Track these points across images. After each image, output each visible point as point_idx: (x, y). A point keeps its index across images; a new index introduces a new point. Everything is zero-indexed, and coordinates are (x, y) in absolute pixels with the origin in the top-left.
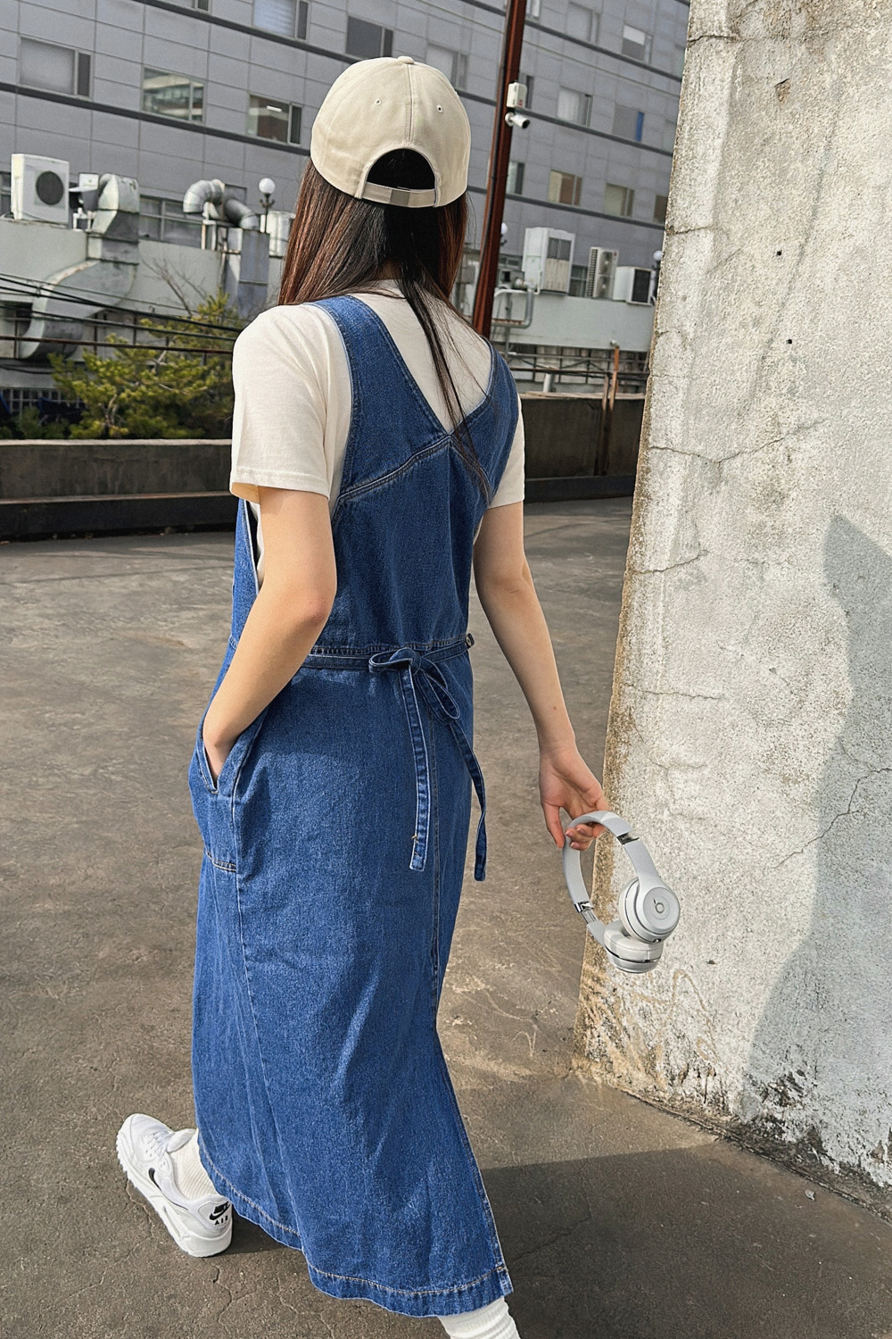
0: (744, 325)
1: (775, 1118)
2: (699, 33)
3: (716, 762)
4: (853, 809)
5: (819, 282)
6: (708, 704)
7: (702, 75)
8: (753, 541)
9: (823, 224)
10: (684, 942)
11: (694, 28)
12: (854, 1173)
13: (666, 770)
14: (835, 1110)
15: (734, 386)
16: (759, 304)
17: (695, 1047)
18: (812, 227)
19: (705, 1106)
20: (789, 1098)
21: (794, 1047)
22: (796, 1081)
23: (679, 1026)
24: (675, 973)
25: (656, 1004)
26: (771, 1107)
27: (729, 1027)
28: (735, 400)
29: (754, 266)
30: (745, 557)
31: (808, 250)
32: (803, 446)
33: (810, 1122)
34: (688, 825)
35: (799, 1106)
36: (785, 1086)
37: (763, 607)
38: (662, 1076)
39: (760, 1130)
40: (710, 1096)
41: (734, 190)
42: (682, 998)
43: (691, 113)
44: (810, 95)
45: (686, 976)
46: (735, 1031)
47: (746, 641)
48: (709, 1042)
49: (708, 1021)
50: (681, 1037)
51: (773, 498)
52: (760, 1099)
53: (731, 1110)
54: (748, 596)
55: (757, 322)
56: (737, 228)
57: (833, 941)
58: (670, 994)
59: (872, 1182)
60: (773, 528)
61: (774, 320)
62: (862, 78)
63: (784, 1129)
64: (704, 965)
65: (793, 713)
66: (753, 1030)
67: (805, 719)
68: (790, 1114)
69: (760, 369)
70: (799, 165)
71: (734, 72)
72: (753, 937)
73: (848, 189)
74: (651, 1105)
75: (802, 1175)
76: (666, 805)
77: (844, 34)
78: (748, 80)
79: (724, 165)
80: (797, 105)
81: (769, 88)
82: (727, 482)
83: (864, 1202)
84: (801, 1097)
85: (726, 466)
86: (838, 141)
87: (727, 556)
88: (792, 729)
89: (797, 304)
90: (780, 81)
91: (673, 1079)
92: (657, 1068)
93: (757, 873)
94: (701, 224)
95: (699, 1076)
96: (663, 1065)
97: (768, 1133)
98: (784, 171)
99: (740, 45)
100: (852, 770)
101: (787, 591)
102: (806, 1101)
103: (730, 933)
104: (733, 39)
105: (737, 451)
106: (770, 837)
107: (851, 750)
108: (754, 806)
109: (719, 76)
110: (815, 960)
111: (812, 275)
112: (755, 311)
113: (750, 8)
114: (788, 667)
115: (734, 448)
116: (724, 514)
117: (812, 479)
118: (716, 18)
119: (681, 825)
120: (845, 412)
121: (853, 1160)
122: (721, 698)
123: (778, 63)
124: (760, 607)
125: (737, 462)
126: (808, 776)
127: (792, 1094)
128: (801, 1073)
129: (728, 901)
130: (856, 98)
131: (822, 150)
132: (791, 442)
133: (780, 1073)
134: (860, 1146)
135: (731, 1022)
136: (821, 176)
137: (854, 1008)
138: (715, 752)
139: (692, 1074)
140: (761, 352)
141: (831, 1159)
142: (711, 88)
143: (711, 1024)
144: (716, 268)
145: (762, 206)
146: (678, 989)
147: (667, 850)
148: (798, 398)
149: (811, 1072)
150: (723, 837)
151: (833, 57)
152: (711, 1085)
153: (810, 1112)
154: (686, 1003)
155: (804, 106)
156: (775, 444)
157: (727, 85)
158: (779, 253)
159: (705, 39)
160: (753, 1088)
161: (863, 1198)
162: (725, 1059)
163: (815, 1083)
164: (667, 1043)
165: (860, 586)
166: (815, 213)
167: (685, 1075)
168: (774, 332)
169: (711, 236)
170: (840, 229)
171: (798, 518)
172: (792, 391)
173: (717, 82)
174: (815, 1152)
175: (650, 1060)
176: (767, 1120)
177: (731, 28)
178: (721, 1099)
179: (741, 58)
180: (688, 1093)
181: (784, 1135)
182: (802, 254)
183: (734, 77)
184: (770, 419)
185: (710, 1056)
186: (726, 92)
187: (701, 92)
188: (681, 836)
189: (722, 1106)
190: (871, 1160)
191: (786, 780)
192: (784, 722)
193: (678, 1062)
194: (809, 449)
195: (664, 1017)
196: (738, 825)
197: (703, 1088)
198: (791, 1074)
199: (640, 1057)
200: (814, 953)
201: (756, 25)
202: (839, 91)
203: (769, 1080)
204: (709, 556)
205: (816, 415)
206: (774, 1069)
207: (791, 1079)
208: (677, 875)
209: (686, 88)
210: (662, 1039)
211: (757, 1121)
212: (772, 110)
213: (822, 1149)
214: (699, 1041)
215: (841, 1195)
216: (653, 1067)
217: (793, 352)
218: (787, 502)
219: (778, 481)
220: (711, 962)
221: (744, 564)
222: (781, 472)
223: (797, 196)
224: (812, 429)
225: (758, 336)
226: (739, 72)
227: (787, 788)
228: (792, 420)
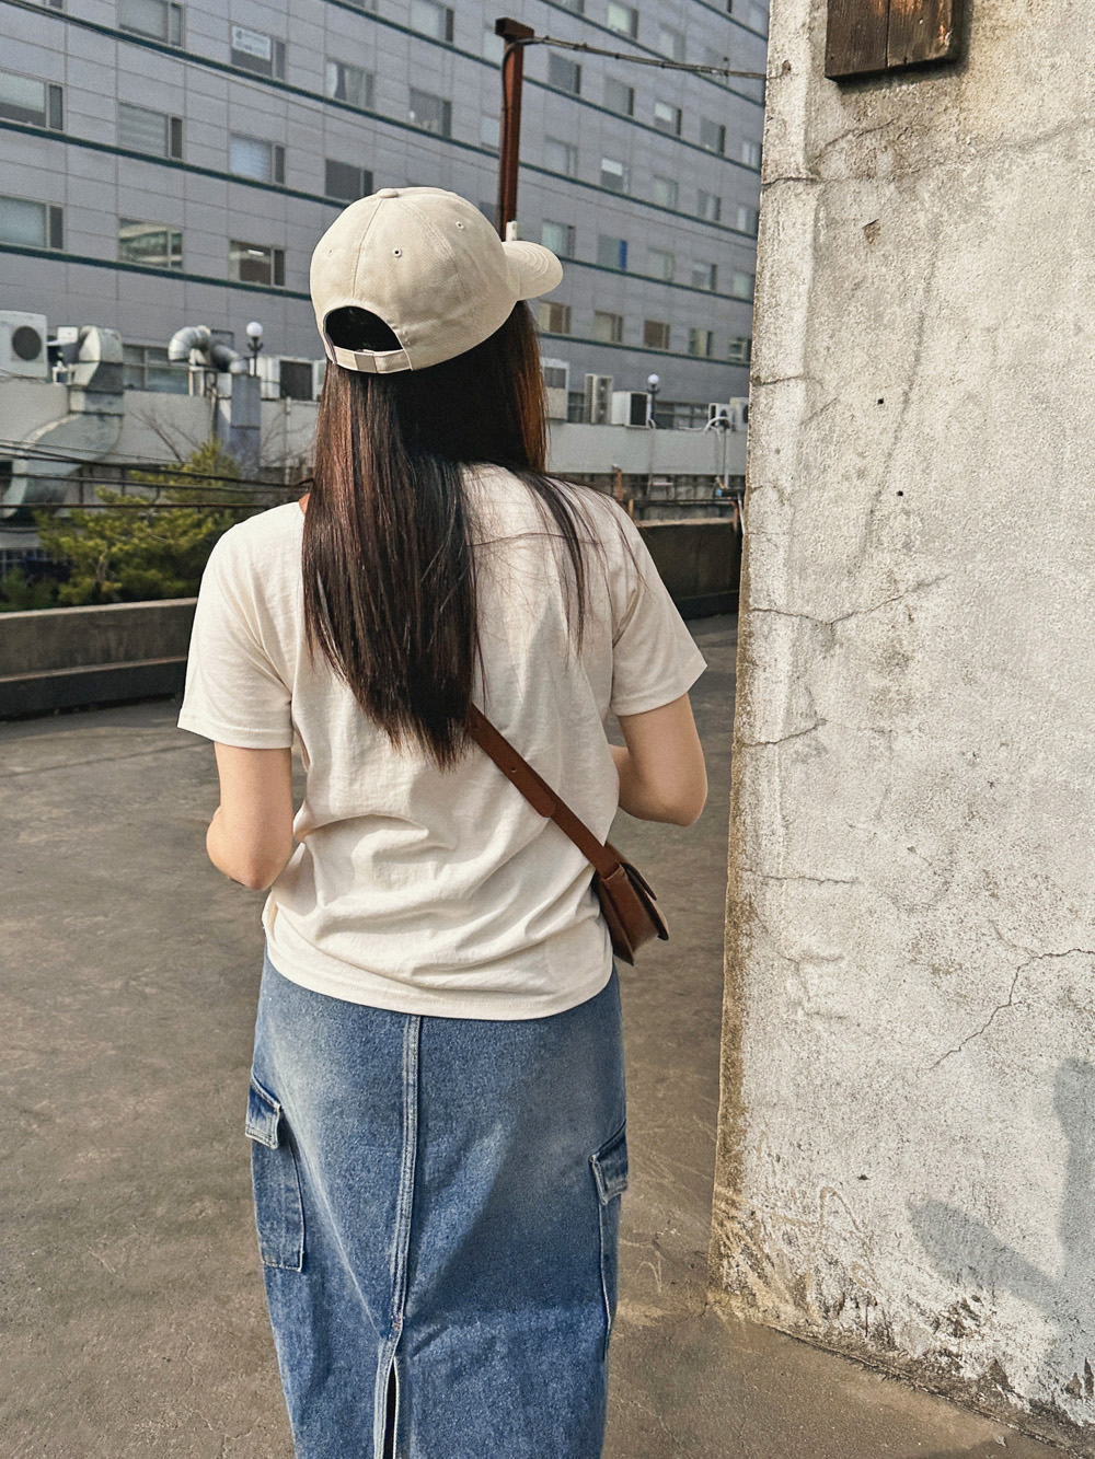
0: (847, 478)
1: (950, 1352)
2: (776, 175)
3: (854, 954)
4: (1015, 1000)
5: (927, 430)
6: (841, 888)
7: (781, 219)
8: (877, 708)
9: (928, 369)
10: (829, 1156)
11: (768, 171)
12: (1048, 1411)
13: (797, 965)
14: (1019, 1340)
15: (841, 542)
16: (861, 455)
17: (850, 1274)
18: (915, 374)
19: (866, 1340)
20: (964, 1328)
21: (965, 1271)
22: (972, 1308)
23: (831, 1251)
24: (822, 1191)
25: (802, 1227)
26: (944, 1339)
27: (889, 1249)
28: (844, 557)
29: (853, 416)
30: (870, 725)
31: (913, 396)
32: (926, 604)
33: (991, 1354)
34: (827, 1025)
35: (977, 1337)
36: (958, 1314)
37: (895, 780)
38: (814, 1308)
39: (933, 1365)
40: (871, 1329)
41: (826, 338)
42: (831, 1218)
43: (771, 259)
44: (904, 236)
45: (834, 1194)
46: (897, 1254)
47: (878, 817)
48: (866, 1267)
49: (864, 1244)
50: (833, 1263)
51: (896, 661)
52: (931, 1330)
53: (897, 1344)
54: (876, 768)
55: (861, 474)
56: (831, 378)
57: (1002, 1149)
58: (818, 1215)
59: (1069, 1422)
60: (898, 692)
61: (881, 471)
62: (960, 216)
63: (961, 1363)
64: (854, 1182)
65: (939, 896)
66: (917, 1252)
67: (953, 902)
68: (965, 1347)
69: (868, 524)
70: (897, 309)
71: (817, 214)
72: (910, 1148)
73: (953, 332)
74: (804, 1342)
75: (987, 1416)
76: (800, 1003)
77: (937, 171)
78: (831, 223)
79: (812, 311)
80: (889, 247)
81: (856, 231)
82: (842, 645)
83: (1061, 1444)
84: (978, 1326)
85: (839, 627)
86: (938, 282)
87: (848, 725)
88: (938, 914)
89: (905, 453)
90: (868, 222)
91: (827, 1311)
92: (808, 1299)
93: (910, 1075)
94: (791, 372)
95: (857, 1307)
96: (814, 1296)
97: (943, 1370)
98: (879, 316)
99: (822, 186)
100: (1011, 957)
101: (922, 762)
102: (985, 1330)
103: (882, 1144)
104: (813, 181)
105: (850, 611)
106: (922, 1035)
107: (1008, 935)
108: (900, 1001)
109: (800, 220)
110: (983, 1170)
111: (921, 423)
112: (860, 463)
113: (829, 148)
114: (929, 846)
115: (847, 608)
116: (841, 680)
117: (938, 639)
118: (792, 160)
119: (819, 1025)
120: (969, 567)
121: (1046, 1397)
122: (854, 882)
123: (866, 203)
124: (891, 780)
125: (852, 623)
126: (960, 965)
127: (968, 1323)
128: (977, 1299)
129: (878, 1108)
130: (955, 237)
131: (921, 292)
132: (911, 600)
133: (952, 1299)
134: (1052, 1381)
135: (890, 1244)
136: (922, 319)
137: (1032, 1222)
138: (851, 942)
139: (849, 1304)
140: (870, 504)
141: (1020, 1397)
142: (792, 232)
143: (867, 1246)
144: (811, 419)
145: (857, 351)
146: (826, 1209)
147: (804, 1054)
148: (916, 553)
149: (988, 1298)
150: (868, 1038)
151: (926, 196)
152: (872, 1316)
153: (990, 1343)
154: (837, 1224)
155: (897, 247)
156: (893, 603)
157: (810, 229)
158: (881, 402)
159: (782, 181)
160: (921, 1318)
161: (1061, 1440)
162: (885, 1285)
163: (994, 1309)
164: (818, 1271)
165: (1003, 753)
166: (918, 359)
167: (842, 1306)
168: (882, 484)
169: (802, 385)
170: (947, 374)
171: (925, 682)
172: (907, 546)
173: (798, 226)
174: (1000, 1389)
175: (798, 1291)
176: (941, 1355)
177: (810, 170)
178: (886, 1332)
179: (823, 200)
180: (846, 1326)
181: (962, 1371)
182: (906, 401)
183: (817, 220)
184: (885, 576)
185: (869, 1283)
186: (809, 237)
187: (781, 237)
188: (819, 1038)
189: (886, 1339)
190: (1066, 1396)
191: (935, 971)
192: (929, 907)
193: (832, 1292)
194: (932, 607)
195: (813, 1241)
196: (884, 1023)
197: (864, 1319)
198: (965, 1301)
199: (787, 1287)
200: (981, 1162)
201: (837, 165)
202: (935, 232)
203: (939, 1308)
204: (828, 725)
205: (936, 571)
206: (945, 1295)
207: (965, 1306)
208: (818, 1082)
209: (764, 234)
210: (812, 1266)
211: (929, 1356)
212: (862, 253)
213: (1008, 1385)
214: (855, 1267)
215: (1034, 1437)
216: (803, 1297)
217: (905, 505)
218: (912, 664)
219: (900, 642)
220: (863, 1178)
221: (869, 733)
222: (903, 633)
223: (896, 342)
224: (934, 586)
225: (865, 489)
226: (822, 215)
227: (938, 980)
228: (910, 576)
